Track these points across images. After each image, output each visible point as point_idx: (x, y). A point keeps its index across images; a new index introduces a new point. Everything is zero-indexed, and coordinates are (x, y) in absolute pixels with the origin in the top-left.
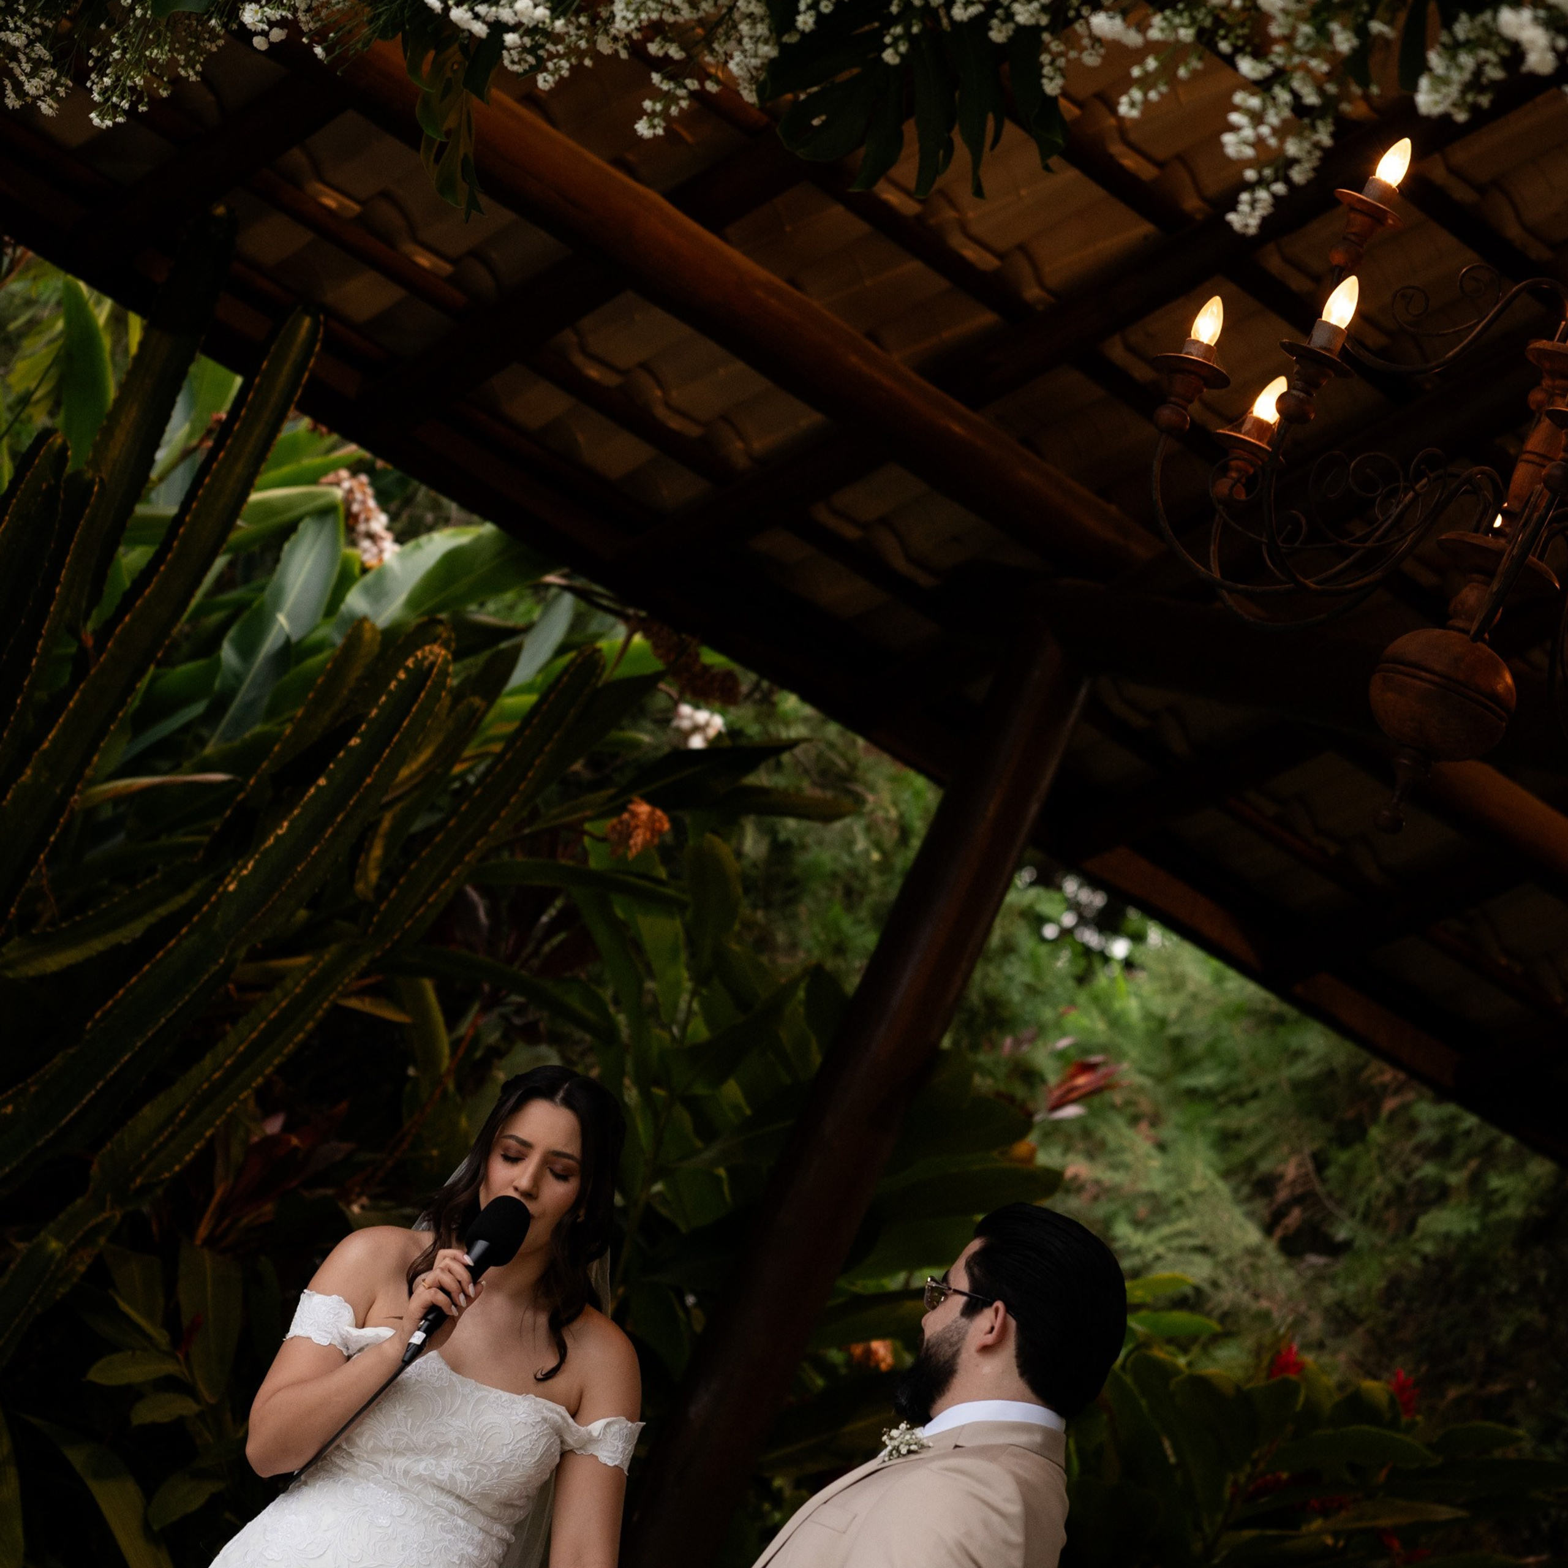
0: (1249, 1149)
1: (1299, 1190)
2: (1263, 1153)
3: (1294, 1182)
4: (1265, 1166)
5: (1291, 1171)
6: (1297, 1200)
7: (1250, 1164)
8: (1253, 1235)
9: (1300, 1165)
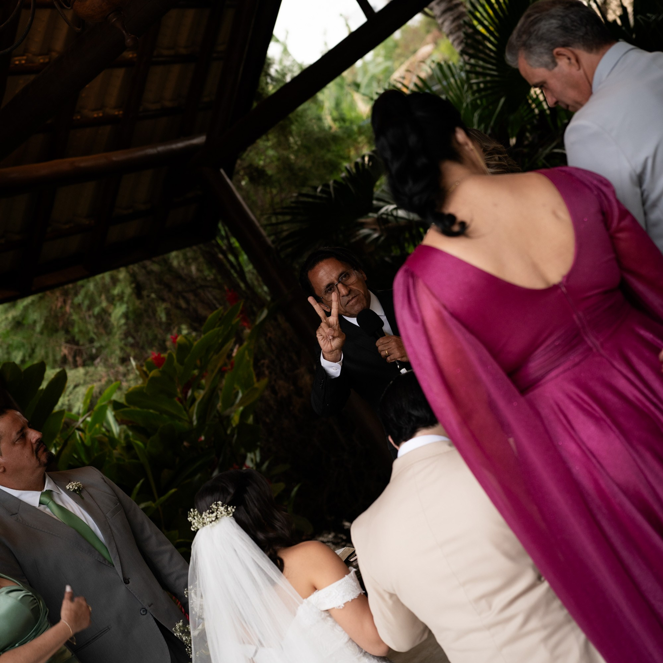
0: (51, 358)
1: (72, 354)
2: (54, 356)
3: (69, 353)
4: (59, 358)
5: (65, 351)
6: (74, 357)
7: (55, 361)
8: (81, 370)
9: (66, 347)
